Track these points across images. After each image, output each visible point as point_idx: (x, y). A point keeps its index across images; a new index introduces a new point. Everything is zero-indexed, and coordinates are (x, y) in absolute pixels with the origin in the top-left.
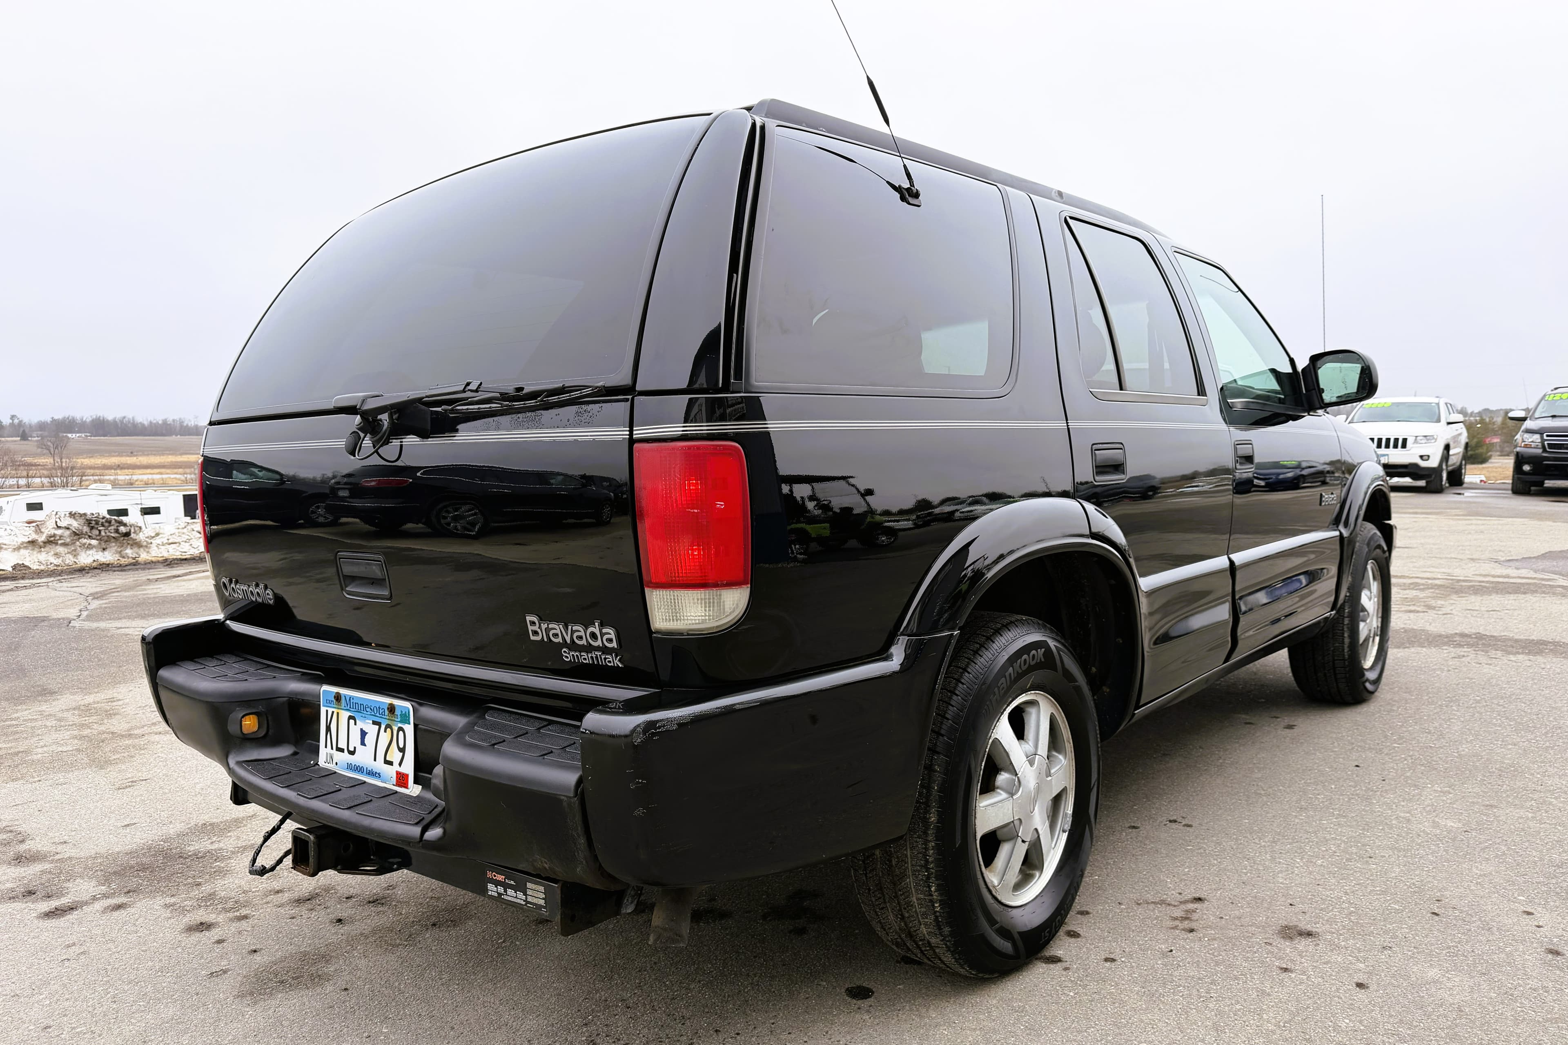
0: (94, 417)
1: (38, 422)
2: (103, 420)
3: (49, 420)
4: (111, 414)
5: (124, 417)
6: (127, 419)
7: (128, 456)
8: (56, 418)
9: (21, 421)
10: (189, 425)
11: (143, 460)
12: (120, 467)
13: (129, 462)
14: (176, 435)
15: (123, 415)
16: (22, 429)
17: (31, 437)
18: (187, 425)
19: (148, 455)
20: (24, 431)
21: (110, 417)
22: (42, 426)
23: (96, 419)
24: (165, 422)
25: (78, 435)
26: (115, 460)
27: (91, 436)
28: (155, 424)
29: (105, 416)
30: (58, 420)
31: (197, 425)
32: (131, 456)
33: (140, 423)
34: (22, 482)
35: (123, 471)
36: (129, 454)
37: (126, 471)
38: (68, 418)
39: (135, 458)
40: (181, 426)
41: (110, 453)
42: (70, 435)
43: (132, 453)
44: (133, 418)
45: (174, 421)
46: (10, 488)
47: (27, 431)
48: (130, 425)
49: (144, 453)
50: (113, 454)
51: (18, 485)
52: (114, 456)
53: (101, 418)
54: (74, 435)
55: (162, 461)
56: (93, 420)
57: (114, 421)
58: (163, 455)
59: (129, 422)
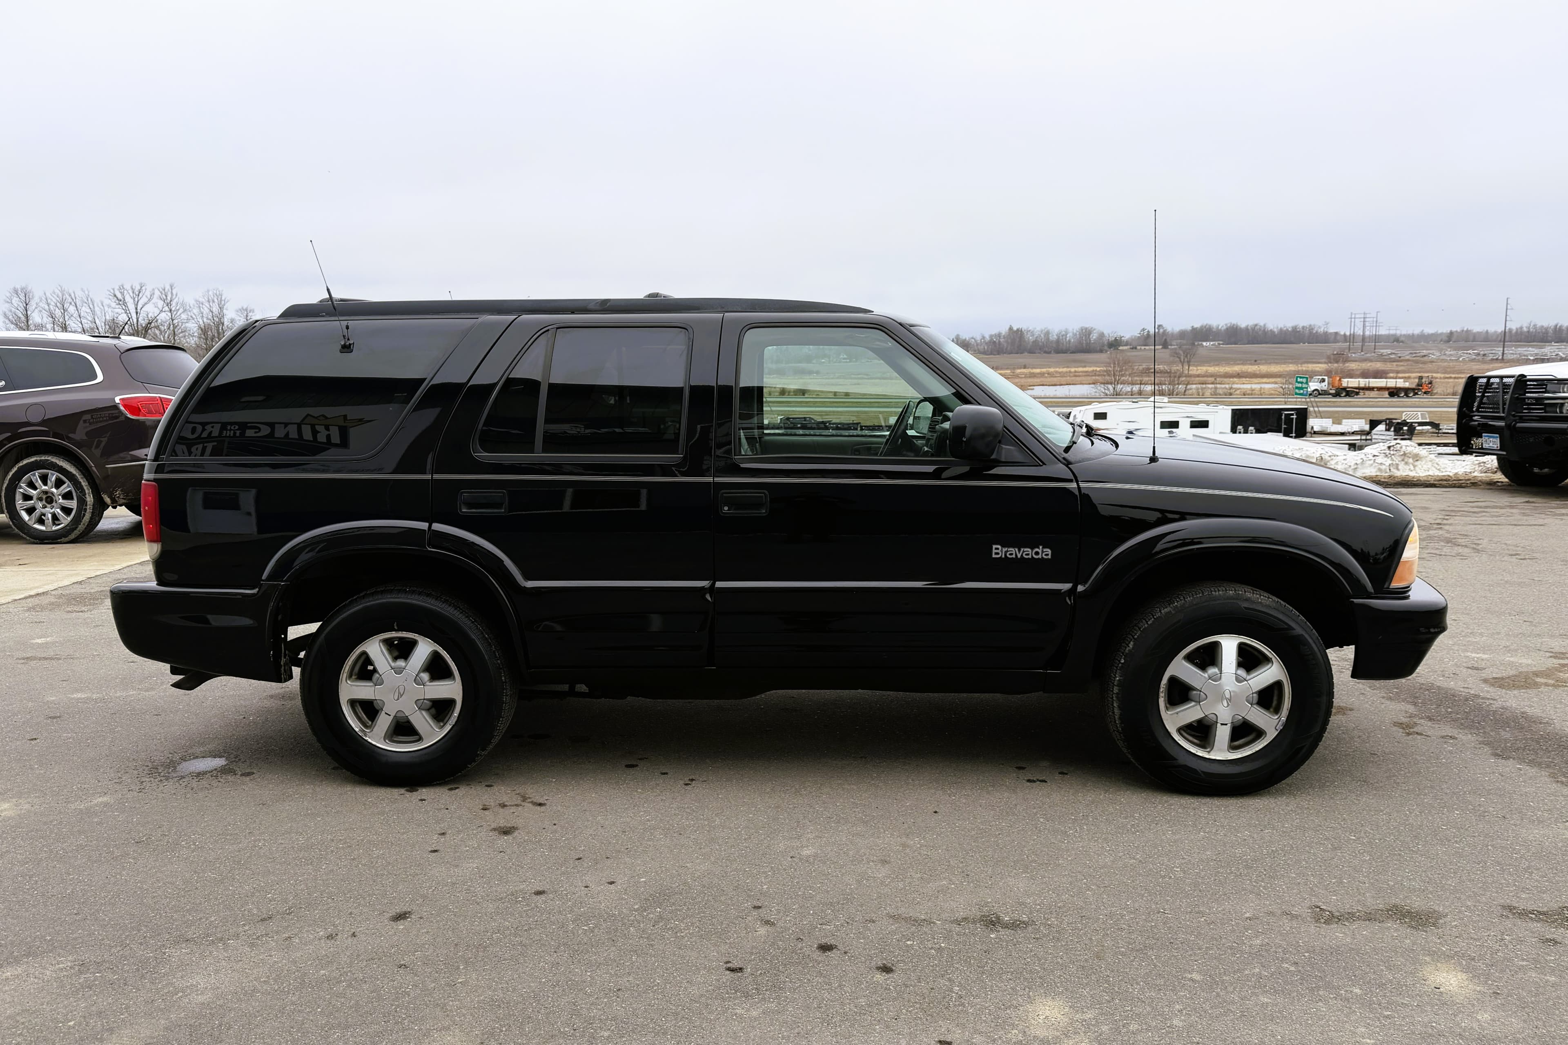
0: (1229, 325)
1: (1180, 331)
2: (1237, 327)
3: (1189, 328)
4: (1244, 322)
5: (1256, 325)
6: (1258, 327)
7: (1251, 364)
8: (1195, 326)
9: (1165, 331)
10: (1319, 331)
11: (1264, 368)
12: (1239, 375)
13: (1249, 370)
14: (1304, 343)
15: (1255, 323)
16: (1164, 338)
17: (1171, 345)
18: (1317, 332)
19: (1270, 363)
20: (1166, 340)
21: (1243, 325)
22: (1182, 334)
23: (1230, 327)
24: (1295, 329)
25: (1212, 343)
26: (1237, 368)
27: (1223, 344)
28: (1285, 331)
29: (1239, 324)
30: (1197, 328)
31: (1327, 332)
32: (1254, 365)
33: (1271, 330)
34: (1136, 388)
35: (1241, 380)
36: (1253, 362)
37: (1244, 379)
38: (1205, 327)
39: (1256, 367)
40: (1311, 333)
41: (1235, 362)
42: (1204, 344)
43: (1256, 361)
44: (1265, 325)
45: (1303, 327)
46: (1125, 395)
47: (1168, 340)
48: (1260, 333)
49: (1268, 362)
50: (1239, 362)
51: (1132, 392)
52: (1238, 364)
53: (1235, 327)
54: (1208, 343)
55: (1282, 370)
56: (1227, 329)
57: (1247, 328)
58: (1284, 363)
59: (1260, 329)
